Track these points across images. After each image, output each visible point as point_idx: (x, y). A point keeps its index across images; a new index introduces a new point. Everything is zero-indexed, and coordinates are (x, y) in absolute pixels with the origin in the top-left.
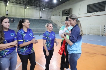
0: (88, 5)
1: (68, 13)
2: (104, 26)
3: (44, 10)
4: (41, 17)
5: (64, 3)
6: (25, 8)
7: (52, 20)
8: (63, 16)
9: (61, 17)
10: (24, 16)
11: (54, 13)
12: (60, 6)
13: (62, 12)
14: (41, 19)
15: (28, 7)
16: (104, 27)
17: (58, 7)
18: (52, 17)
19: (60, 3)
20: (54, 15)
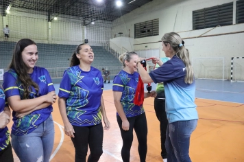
0: (194, 12)
2: (232, 58)
3: (93, 23)
5: (139, 7)
6: (49, 20)
7: (112, 46)
8: (136, 36)
9: (133, 40)
10: (48, 38)
11: (117, 30)
12: (130, 14)
13: (135, 28)
15: (56, 19)
16: (232, 61)
17: (124, 16)
18: (111, 40)
19: (130, 8)
20: (115, 36)
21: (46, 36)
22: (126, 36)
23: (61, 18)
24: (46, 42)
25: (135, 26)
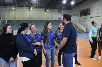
1: (86, 13)
3: (62, 11)
4: (60, 19)
6: (45, 11)
8: (80, 16)
9: (79, 17)
10: (45, 18)
12: (77, 6)
13: (80, 12)
14: (60, 20)
15: (48, 10)
19: (77, 4)
21: (44, 17)
22: (76, 16)
23: (50, 10)
24: (44, 19)
25: (80, 11)
